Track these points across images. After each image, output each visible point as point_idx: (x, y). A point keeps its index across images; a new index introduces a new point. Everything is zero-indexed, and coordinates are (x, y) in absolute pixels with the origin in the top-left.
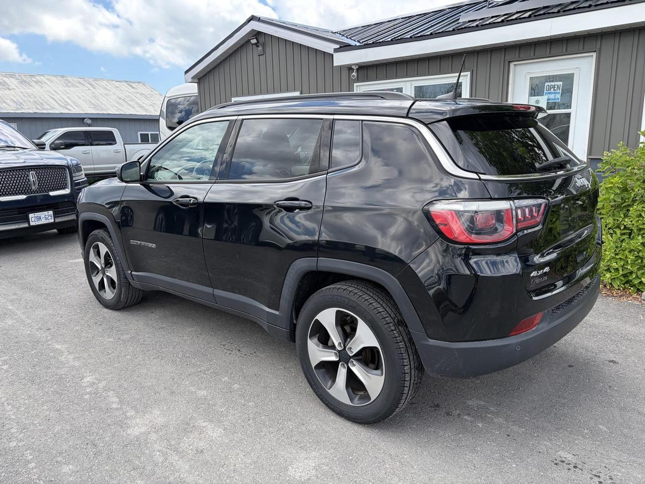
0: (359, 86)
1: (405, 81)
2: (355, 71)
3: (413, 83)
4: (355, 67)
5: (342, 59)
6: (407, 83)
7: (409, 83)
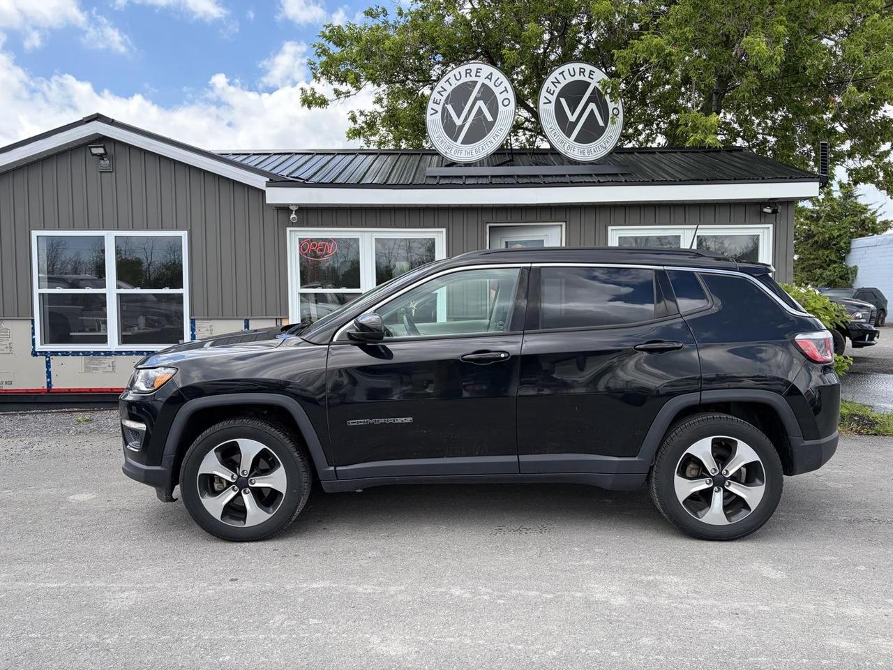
0: (293, 231)
1: (363, 231)
2: (294, 212)
3: (374, 234)
4: (294, 208)
5: (276, 196)
6: (366, 234)
7: (370, 234)
